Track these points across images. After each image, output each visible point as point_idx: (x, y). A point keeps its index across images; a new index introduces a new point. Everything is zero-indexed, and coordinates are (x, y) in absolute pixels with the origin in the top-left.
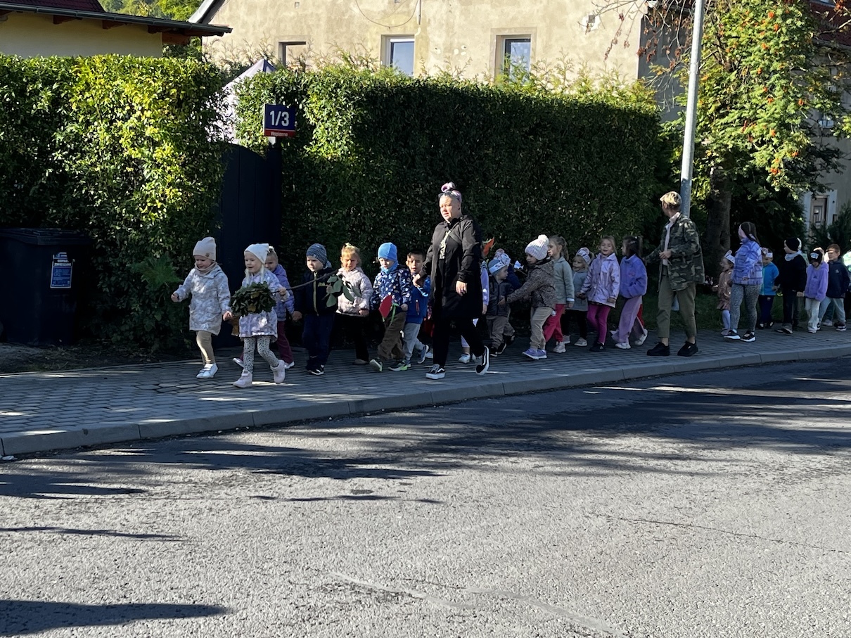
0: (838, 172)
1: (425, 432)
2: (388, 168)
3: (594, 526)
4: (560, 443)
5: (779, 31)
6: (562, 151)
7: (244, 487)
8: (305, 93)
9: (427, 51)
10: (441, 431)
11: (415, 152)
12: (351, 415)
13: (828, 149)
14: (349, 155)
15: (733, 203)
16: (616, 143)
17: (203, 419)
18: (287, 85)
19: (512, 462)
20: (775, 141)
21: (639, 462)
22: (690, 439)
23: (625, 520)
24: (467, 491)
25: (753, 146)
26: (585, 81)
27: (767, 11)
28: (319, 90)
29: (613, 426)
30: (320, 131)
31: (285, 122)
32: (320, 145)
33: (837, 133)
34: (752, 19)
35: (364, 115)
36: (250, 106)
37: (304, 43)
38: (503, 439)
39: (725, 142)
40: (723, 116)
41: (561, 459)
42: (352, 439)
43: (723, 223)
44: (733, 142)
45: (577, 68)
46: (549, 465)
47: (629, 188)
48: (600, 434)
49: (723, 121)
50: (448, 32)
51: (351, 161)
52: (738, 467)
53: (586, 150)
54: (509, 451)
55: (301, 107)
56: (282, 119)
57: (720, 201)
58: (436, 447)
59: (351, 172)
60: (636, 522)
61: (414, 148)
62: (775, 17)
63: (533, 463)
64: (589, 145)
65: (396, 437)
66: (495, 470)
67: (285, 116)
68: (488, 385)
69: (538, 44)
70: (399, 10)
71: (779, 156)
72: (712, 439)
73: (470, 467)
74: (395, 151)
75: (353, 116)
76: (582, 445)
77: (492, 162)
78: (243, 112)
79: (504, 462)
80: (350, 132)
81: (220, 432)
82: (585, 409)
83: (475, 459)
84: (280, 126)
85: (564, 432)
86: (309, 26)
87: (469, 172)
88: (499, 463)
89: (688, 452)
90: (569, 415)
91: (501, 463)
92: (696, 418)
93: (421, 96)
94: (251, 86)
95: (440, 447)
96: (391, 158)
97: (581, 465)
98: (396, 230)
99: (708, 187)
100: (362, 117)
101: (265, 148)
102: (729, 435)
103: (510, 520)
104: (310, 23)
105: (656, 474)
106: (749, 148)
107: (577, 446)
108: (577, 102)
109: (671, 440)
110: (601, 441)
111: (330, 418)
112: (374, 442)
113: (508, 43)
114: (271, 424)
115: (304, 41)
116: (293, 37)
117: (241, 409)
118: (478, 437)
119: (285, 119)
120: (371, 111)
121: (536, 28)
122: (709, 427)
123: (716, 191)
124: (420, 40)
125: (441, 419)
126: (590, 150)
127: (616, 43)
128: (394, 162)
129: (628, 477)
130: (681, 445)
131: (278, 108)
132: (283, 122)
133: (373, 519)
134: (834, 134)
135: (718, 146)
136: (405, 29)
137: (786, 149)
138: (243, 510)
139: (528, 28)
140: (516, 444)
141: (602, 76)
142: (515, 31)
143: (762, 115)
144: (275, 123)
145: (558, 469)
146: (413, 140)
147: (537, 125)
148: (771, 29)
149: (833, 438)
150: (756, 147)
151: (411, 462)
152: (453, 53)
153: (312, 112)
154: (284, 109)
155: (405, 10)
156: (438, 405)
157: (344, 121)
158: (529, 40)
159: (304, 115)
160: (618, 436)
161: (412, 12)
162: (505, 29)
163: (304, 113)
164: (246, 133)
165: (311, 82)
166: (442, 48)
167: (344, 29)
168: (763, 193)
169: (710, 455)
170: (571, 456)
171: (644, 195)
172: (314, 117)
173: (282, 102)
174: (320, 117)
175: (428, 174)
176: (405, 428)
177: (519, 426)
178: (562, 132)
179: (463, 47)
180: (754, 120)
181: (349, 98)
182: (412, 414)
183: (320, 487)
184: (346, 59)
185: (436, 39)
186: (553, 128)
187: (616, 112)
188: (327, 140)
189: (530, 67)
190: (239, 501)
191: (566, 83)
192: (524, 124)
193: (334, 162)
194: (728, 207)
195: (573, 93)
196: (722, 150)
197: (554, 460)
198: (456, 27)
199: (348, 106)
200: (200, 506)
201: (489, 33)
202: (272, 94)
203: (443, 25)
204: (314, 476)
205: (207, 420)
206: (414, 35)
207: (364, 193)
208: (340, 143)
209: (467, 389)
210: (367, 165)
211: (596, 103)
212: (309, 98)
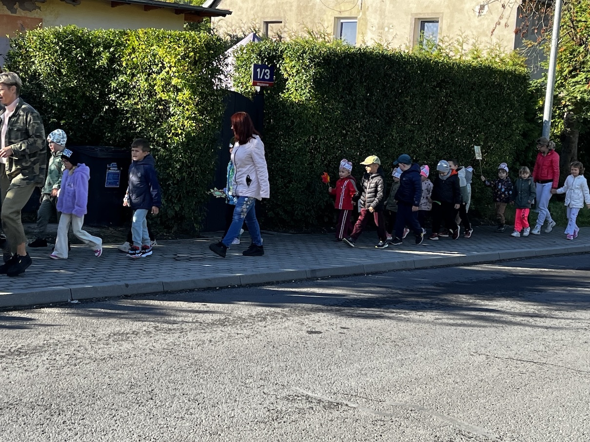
1: (359, 293)
2: (337, 109)
3: (477, 362)
4: (454, 303)
6: (459, 100)
7: (234, 327)
8: (281, 56)
9: (366, 29)
10: (365, 292)
11: (356, 98)
12: (308, 279)
14: (310, 100)
15: (580, 138)
16: (498, 95)
17: (207, 279)
18: (269, 51)
19: (420, 316)
21: (510, 318)
22: (546, 303)
23: (499, 358)
24: (388, 334)
26: (477, 51)
28: (291, 54)
29: (492, 292)
30: (291, 83)
31: (267, 76)
32: (290, 93)
35: (322, 72)
36: (243, 65)
37: (281, 22)
38: (413, 299)
39: (575, 95)
40: (574, 77)
41: (454, 314)
43: (573, 152)
44: (581, 95)
45: (471, 41)
46: (445, 318)
47: (506, 126)
48: (482, 298)
49: (574, 80)
50: (381, 15)
51: (311, 104)
52: (580, 324)
53: (477, 99)
55: (278, 66)
56: (265, 74)
57: (571, 136)
58: (366, 303)
59: (312, 111)
60: (506, 360)
61: (355, 96)
63: (435, 317)
64: (479, 96)
66: (408, 320)
67: (267, 72)
68: (404, 261)
69: (444, 24)
72: (561, 303)
73: (390, 318)
74: (342, 97)
75: (314, 72)
76: (469, 305)
77: (409, 106)
78: (238, 69)
79: (414, 315)
80: (311, 84)
81: (217, 288)
82: (471, 280)
83: (393, 312)
84: (263, 79)
85: (457, 295)
86: (284, 11)
87: (393, 112)
88: (410, 316)
89: (545, 312)
90: (460, 284)
91: (412, 316)
92: (551, 288)
93: (361, 60)
94: (245, 51)
96: (339, 102)
97: (468, 319)
98: (341, 152)
99: (563, 127)
100: (320, 73)
101: (253, 94)
102: (574, 301)
103: (417, 355)
104: (285, 9)
105: (522, 327)
107: (466, 306)
108: (471, 65)
109: (533, 303)
110: (483, 303)
111: (293, 281)
113: (423, 23)
114: (252, 284)
115: (281, 20)
116: (273, 18)
117: (232, 273)
118: (396, 297)
119: (267, 74)
120: (327, 70)
121: (443, 13)
122: (560, 295)
123: (568, 129)
124: (362, 21)
125: (370, 284)
126: (479, 98)
127: (499, 24)
128: (341, 105)
129: (501, 328)
130: (540, 307)
131: (263, 67)
132: (265, 76)
133: (321, 351)
135: (570, 97)
136: (351, 13)
138: (232, 342)
139: (437, 13)
140: (422, 303)
141: (489, 47)
142: (428, 15)
144: (260, 76)
145: (452, 322)
146: (355, 90)
147: (442, 80)
151: (349, 313)
152: (384, 30)
153: (286, 70)
154: (266, 67)
156: (368, 274)
157: (307, 76)
158: (438, 22)
159: (280, 72)
160: (495, 300)
161: (356, 2)
162: (420, 14)
163: (280, 70)
164: (240, 84)
165: (286, 49)
166: (377, 26)
167: (309, 13)
169: (560, 314)
170: (461, 312)
171: (517, 131)
172: (287, 73)
173: (265, 62)
174: (291, 73)
175: (365, 114)
176: (345, 289)
177: (425, 290)
178: (460, 86)
179: (391, 26)
181: (311, 60)
183: (285, 328)
184: (310, 33)
185: (372, 20)
186: (453, 83)
187: (498, 72)
188: (296, 89)
189: (438, 40)
190: (230, 336)
191: (463, 52)
192: (433, 80)
193: (301, 105)
194: (577, 141)
195: (468, 58)
196: (573, 100)
197: (449, 315)
198: (387, 13)
199: (310, 66)
200: (203, 338)
201: (410, 17)
202: (258, 57)
203: (377, 10)
204: (281, 320)
205: (209, 280)
206: (357, 17)
207: (320, 126)
208: (304, 91)
209: (389, 263)
210: (323, 107)
211: (484, 66)
212: (284, 60)
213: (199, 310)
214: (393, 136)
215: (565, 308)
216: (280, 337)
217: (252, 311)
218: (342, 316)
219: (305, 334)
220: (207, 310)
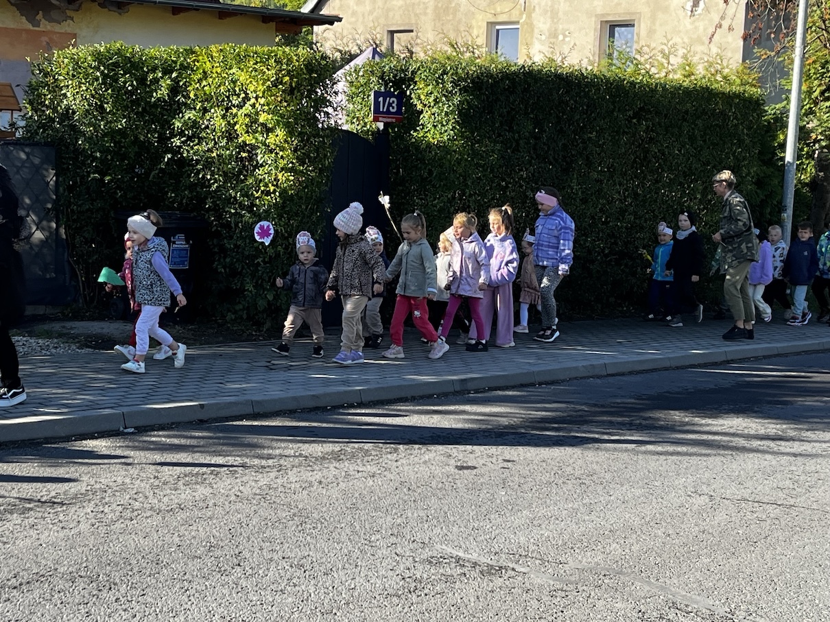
1: (528, 410)
2: (493, 151)
3: (697, 505)
4: (662, 423)
6: (665, 135)
7: (352, 462)
8: (412, 79)
9: (532, 37)
10: (544, 409)
11: (519, 136)
12: (456, 393)
14: (455, 140)
16: (720, 127)
17: (313, 396)
18: (396, 72)
21: (742, 442)
22: (794, 420)
23: (727, 499)
24: (569, 469)
26: (689, 65)
28: (426, 76)
29: (716, 406)
30: (427, 117)
31: (393, 108)
32: (426, 130)
35: (470, 100)
36: (360, 93)
37: (412, 31)
38: (605, 418)
40: (827, 99)
41: (663, 439)
42: (457, 417)
43: (827, 205)
45: (681, 52)
48: (702, 415)
49: (828, 104)
50: (552, 18)
51: (456, 145)
53: (690, 134)
54: (611, 430)
55: (408, 93)
56: (390, 105)
57: (825, 184)
58: (538, 425)
59: (457, 156)
60: (739, 502)
61: (519, 133)
64: (693, 129)
65: (500, 415)
66: (598, 448)
67: (393, 102)
68: (591, 365)
69: (642, 28)
72: (815, 420)
74: (499, 135)
75: (459, 101)
76: (684, 425)
77: (595, 146)
78: (352, 98)
80: (456, 117)
81: (328, 408)
82: (687, 389)
84: (388, 112)
85: (666, 412)
86: (416, 15)
87: (573, 156)
89: (792, 433)
90: (673, 396)
92: (799, 399)
93: (526, 81)
94: (361, 74)
95: (542, 425)
96: (495, 142)
97: (683, 445)
99: (813, 170)
100: (468, 102)
101: (373, 133)
103: (612, 498)
104: (418, 12)
105: (759, 455)
107: (679, 426)
108: (681, 86)
109: (774, 421)
110: (703, 422)
111: (435, 396)
112: (477, 420)
113: (612, 28)
114: (378, 401)
115: (412, 29)
116: (401, 25)
117: (349, 386)
118: (580, 416)
119: (393, 105)
120: (477, 97)
121: (640, 13)
122: (812, 409)
123: (820, 174)
124: (525, 27)
125: (543, 398)
126: (694, 133)
127: (720, 27)
128: (498, 147)
129: (730, 457)
130: (784, 426)
131: (387, 94)
132: (391, 108)
133: (477, 494)
135: (823, 129)
136: (510, 15)
138: (351, 484)
139: (632, 13)
140: (618, 423)
141: (706, 60)
142: (619, 16)
144: (383, 108)
145: (660, 449)
146: (517, 124)
147: (640, 109)
152: (557, 38)
153: (419, 98)
154: (392, 95)
156: (540, 384)
157: (450, 106)
158: (633, 26)
159: (412, 101)
160: (721, 417)
162: (608, 14)
163: (412, 99)
164: (356, 119)
165: (419, 69)
166: (547, 34)
167: (451, 17)
169: (813, 436)
170: (673, 436)
171: (748, 177)
172: (421, 103)
173: (390, 88)
174: (427, 103)
175: (532, 158)
176: (508, 406)
177: (622, 405)
178: (666, 115)
179: (567, 33)
181: (455, 84)
182: (515, 393)
183: (425, 462)
184: (453, 46)
185: (541, 25)
186: (656, 112)
187: (720, 96)
188: (434, 126)
189: (634, 52)
190: (347, 475)
191: (670, 67)
192: (627, 108)
193: (441, 147)
195: (677, 77)
196: (827, 133)
198: (561, 14)
199: (454, 92)
200: (310, 479)
201: (593, 19)
202: (380, 81)
203: (547, 11)
204: (419, 451)
205: (317, 397)
206: (518, 22)
207: (469, 176)
208: (446, 128)
209: (569, 369)
210: (472, 149)
211: (700, 87)
212: (416, 84)
214: (572, 189)
215: (820, 426)
216: (419, 475)
218: (505, 443)
219: (452, 470)
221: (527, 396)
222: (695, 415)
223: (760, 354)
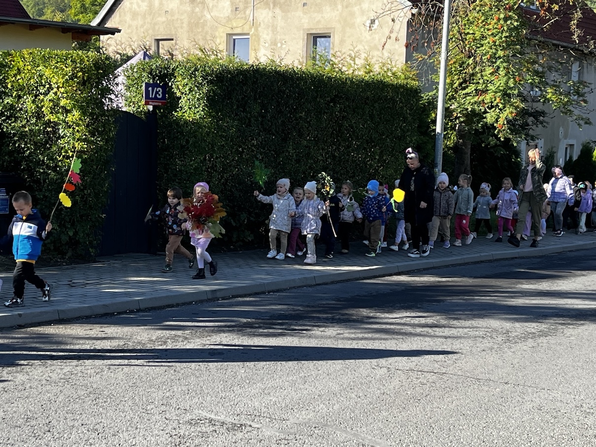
0: (544, 126)
2: (232, 126)
3: (379, 375)
4: (355, 317)
5: (502, 29)
6: (353, 114)
8: (173, 74)
9: (259, 45)
11: (251, 115)
12: (208, 300)
13: (537, 111)
14: (205, 118)
15: (472, 149)
16: (391, 108)
17: (104, 305)
18: (160, 69)
19: (321, 332)
20: (501, 106)
21: (409, 329)
22: (444, 313)
23: (400, 370)
25: (485, 109)
26: (369, 65)
27: (494, 15)
28: (183, 72)
29: (391, 305)
30: (184, 101)
31: (159, 95)
32: (184, 111)
33: (543, 99)
34: (483, 21)
35: (215, 90)
36: (134, 84)
37: (172, 40)
38: (315, 315)
39: (466, 107)
40: (464, 89)
41: (355, 329)
43: (466, 163)
44: (471, 106)
45: (363, 56)
46: (347, 333)
47: (400, 140)
48: (382, 311)
49: (464, 92)
50: (273, 31)
51: (206, 122)
52: (477, 332)
53: (370, 113)
54: (319, 324)
55: (170, 84)
56: (157, 93)
57: (463, 147)
58: (268, 321)
59: (206, 130)
60: (407, 372)
61: (250, 113)
62: (499, 19)
63: (336, 332)
64: (372, 110)
66: (310, 337)
67: (159, 91)
68: (304, 278)
69: (336, 39)
70: (239, 16)
71: (503, 116)
72: (459, 313)
73: (292, 335)
74: (237, 115)
75: (207, 90)
76: (370, 319)
77: (304, 122)
78: (129, 88)
79: (316, 331)
80: (205, 102)
81: (115, 314)
82: (371, 293)
83: (295, 330)
84: (156, 98)
85: (357, 309)
86: (175, 28)
87: (289, 129)
89: (443, 322)
90: (361, 298)
91: (313, 332)
92: (448, 298)
93: (254, 76)
94: (135, 70)
95: (271, 321)
96: (234, 120)
97: (369, 333)
98: (238, 170)
99: (455, 138)
100: (213, 91)
101: (145, 113)
102: (471, 310)
103: (320, 372)
104: (176, 26)
105: (421, 338)
106: (482, 111)
107: (366, 319)
108: (363, 80)
109: (432, 314)
110: (383, 316)
111: (194, 303)
113: (315, 38)
114: (151, 308)
115: (172, 38)
116: (164, 35)
117: (130, 297)
118: (297, 314)
119: (159, 93)
120: (220, 88)
121: (334, 28)
122: (457, 305)
123: (460, 141)
124: (254, 37)
125: (271, 302)
126: (373, 113)
127: (390, 38)
128: (236, 123)
129: (401, 340)
130: (438, 318)
131: (155, 85)
132: (158, 95)
133: (224, 373)
134: (541, 101)
135: (461, 109)
136: (243, 29)
137: (508, 111)
139: (329, 28)
140: (323, 318)
141: (380, 61)
142: (320, 31)
143: (491, 87)
144: (152, 96)
145: (353, 336)
146: (249, 107)
147: (335, 95)
148: (496, 28)
149: (543, 310)
150: (487, 110)
151: (251, 332)
152: (277, 46)
153: (178, 88)
154: (158, 86)
155: (244, 16)
156: (269, 292)
157: (200, 94)
158: (330, 37)
159: (173, 90)
160: (395, 312)
161: (248, 18)
162: (312, 29)
163: (173, 88)
164: (132, 103)
165: (177, 67)
166: (269, 42)
167: (200, 30)
168: (492, 141)
169: (458, 324)
170: (362, 326)
171: (411, 144)
172: (180, 91)
173: (157, 81)
174: (184, 91)
175: (260, 131)
177: (326, 306)
178: (353, 100)
179: (283, 42)
180: (485, 91)
181: (204, 78)
182: (251, 299)
183: (187, 351)
184: (202, 51)
185: (265, 36)
186: (347, 98)
187: (390, 86)
188: (189, 108)
189: (331, 56)
190: (129, 362)
191: (356, 66)
192: (326, 95)
193: (194, 123)
194: (469, 152)
195: (361, 73)
196: (464, 112)
197: (350, 329)
198: (278, 28)
199: (203, 84)
200: (102, 366)
201: (302, 32)
202: (149, 76)
203: (269, 26)
204: (182, 343)
205: (107, 306)
206: (249, 34)
207: (215, 144)
208: (198, 110)
209: (290, 281)
210: (217, 125)
211: (376, 80)
212: (176, 78)
213: (97, 336)
214: (289, 153)
217: (152, 335)
218: (244, 335)
219: (207, 356)
220: (105, 336)
221: (260, 301)
222: (377, 311)
223: (422, 267)
